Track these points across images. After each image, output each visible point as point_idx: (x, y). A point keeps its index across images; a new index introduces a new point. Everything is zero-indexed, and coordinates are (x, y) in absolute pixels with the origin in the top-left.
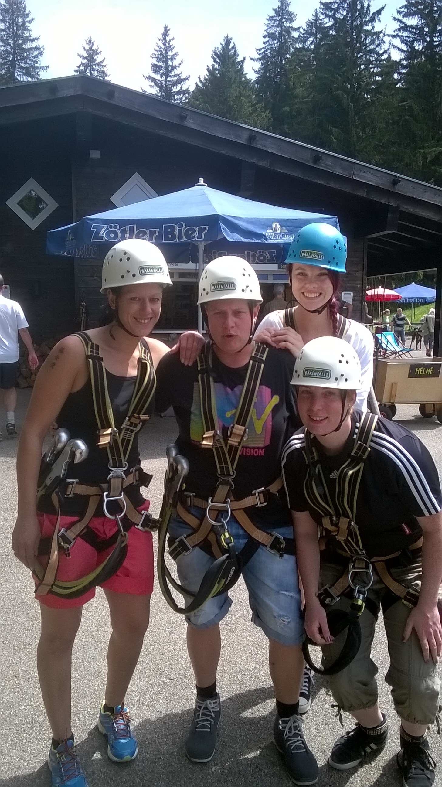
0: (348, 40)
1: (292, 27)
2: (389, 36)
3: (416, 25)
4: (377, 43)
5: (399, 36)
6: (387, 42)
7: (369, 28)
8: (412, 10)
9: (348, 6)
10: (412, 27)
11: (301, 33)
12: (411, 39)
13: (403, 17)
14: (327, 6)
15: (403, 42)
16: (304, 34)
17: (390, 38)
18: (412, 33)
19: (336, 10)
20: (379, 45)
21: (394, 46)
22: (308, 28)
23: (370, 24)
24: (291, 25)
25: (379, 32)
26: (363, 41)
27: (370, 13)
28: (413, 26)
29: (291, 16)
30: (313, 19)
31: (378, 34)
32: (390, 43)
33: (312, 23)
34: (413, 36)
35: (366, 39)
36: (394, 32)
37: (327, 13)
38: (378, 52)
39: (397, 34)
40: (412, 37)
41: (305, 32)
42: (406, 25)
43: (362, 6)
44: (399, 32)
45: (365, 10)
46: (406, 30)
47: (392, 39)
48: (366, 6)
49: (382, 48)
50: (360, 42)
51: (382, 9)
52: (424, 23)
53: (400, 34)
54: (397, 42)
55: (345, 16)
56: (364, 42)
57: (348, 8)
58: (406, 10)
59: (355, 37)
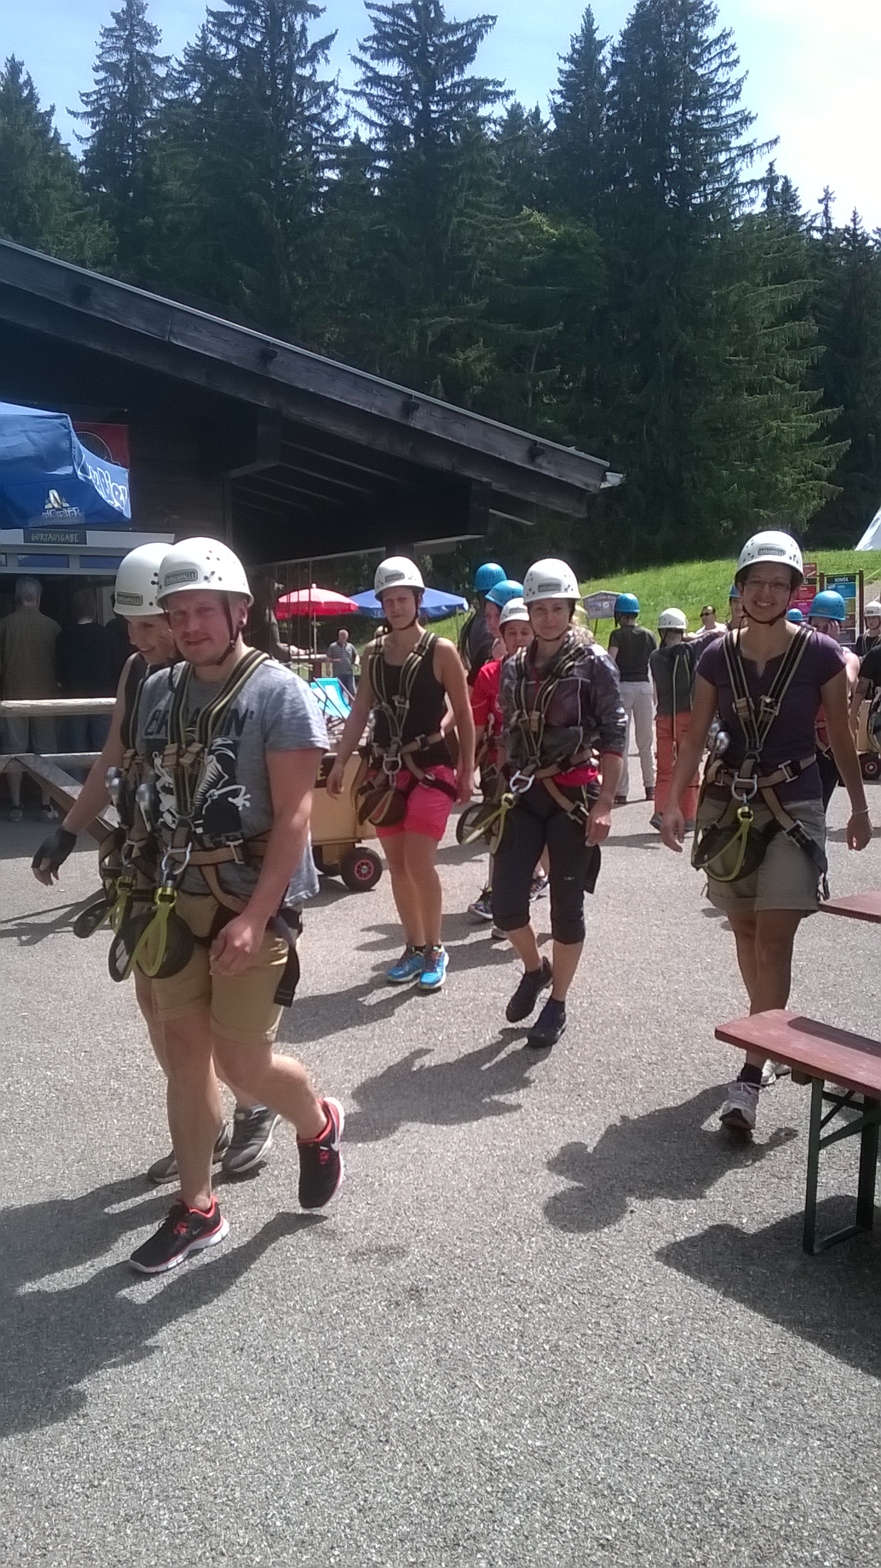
0: (268, 93)
1: (153, 55)
2: (345, 91)
3: (396, 77)
4: (322, 103)
5: (365, 94)
6: (343, 103)
7: (306, 72)
8: (387, 46)
9: (264, 25)
10: (387, 78)
11: (175, 70)
12: (387, 102)
13: (372, 58)
14: (220, 19)
15: (372, 105)
16: (180, 72)
17: (349, 96)
18: (389, 90)
19: (241, 30)
20: (327, 108)
21: (356, 111)
22: (188, 61)
23: (308, 66)
24: (151, 51)
25: (327, 83)
26: (296, 97)
27: (306, 43)
28: (391, 77)
29: (150, 33)
30: (197, 45)
31: (324, 87)
32: (348, 106)
33: (196, 51)
34: (390, 97)
35: (301, 92)
36: (356, 84)
37: (223, 33)
38: (328, 121)
39: (361, 90)
40: (391, 100)
41: (181, 69)
42: (377, 73)
43: (291, 27)
44: (365, 86)
45: (298, 36)
46: (378, 85)
47: (353, 100)
48: (298, 28)
49: (334, 114)
50: (290, 99)
51: (331, 38)
52: (410, 73)
53: (368, 91)
54: (361, 105)
55: (260, 45)
56: (299, 99)
57: (263, 28)
58: (375, 45)
59: (281, 87)
